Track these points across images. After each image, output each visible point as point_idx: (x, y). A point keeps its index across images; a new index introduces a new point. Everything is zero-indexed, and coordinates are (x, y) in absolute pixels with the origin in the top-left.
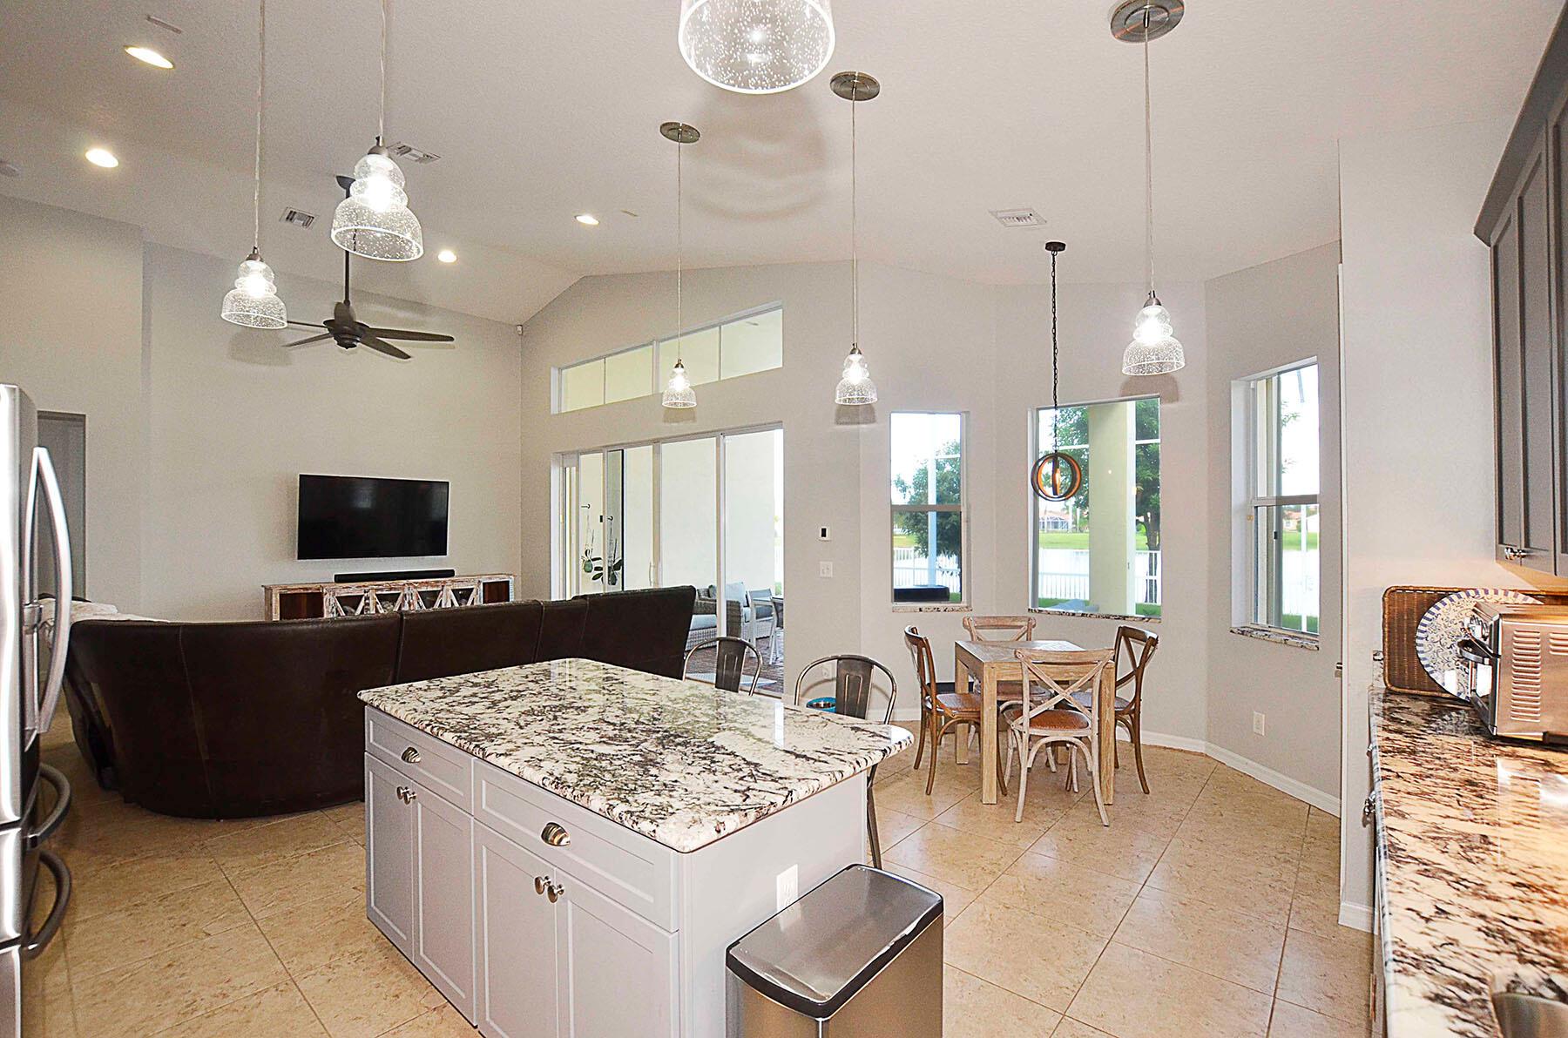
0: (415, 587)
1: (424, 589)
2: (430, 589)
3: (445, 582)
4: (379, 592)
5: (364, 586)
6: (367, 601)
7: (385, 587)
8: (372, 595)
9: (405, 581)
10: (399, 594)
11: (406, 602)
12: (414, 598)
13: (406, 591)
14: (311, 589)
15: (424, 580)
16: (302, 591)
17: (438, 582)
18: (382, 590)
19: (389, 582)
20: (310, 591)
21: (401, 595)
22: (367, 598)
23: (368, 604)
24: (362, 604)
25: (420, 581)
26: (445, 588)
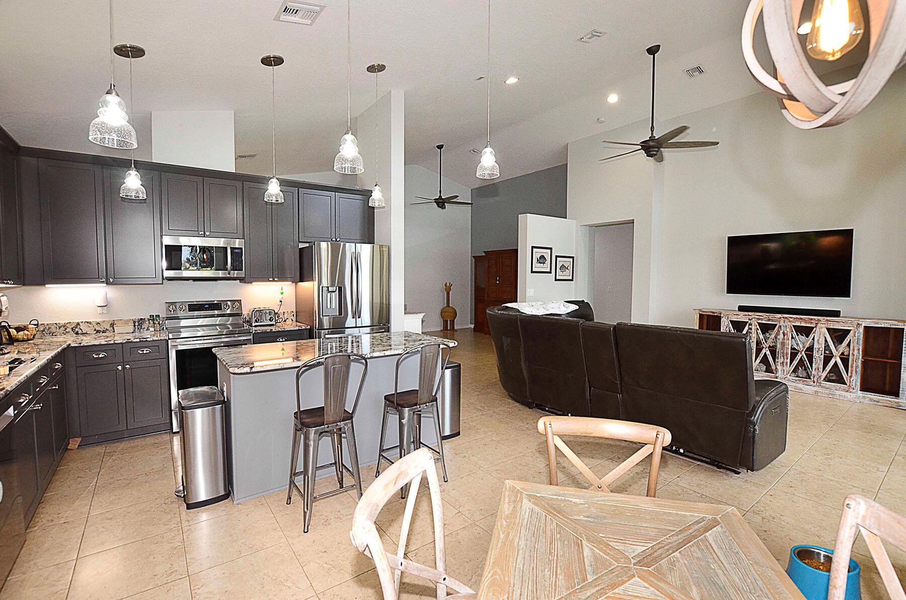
0: (790, 321)
1: (798, 324)
2: (803, 324)
3: (819, 320)
4: (760, 321)
5: (749, 315)
6: (750, 327)
7: (765, 318)
8: (755, 323)
9: (780, 315)
10: (777, 324)
11: (781, 332)
12: (788, 330)
13: (782, 323)
14: (716, 313)
15: (798, 316)
16: (711, 314)
17: (812, 319)
18: (762, 320)
19: (768, 314)
20: (716, 314)
21: (778, 326)
22: (750, 324)
23: (751, 329)
24: (746, 328)
25: (794, 316)
26: (819, 325)
